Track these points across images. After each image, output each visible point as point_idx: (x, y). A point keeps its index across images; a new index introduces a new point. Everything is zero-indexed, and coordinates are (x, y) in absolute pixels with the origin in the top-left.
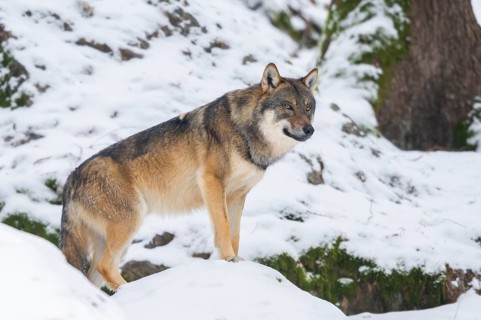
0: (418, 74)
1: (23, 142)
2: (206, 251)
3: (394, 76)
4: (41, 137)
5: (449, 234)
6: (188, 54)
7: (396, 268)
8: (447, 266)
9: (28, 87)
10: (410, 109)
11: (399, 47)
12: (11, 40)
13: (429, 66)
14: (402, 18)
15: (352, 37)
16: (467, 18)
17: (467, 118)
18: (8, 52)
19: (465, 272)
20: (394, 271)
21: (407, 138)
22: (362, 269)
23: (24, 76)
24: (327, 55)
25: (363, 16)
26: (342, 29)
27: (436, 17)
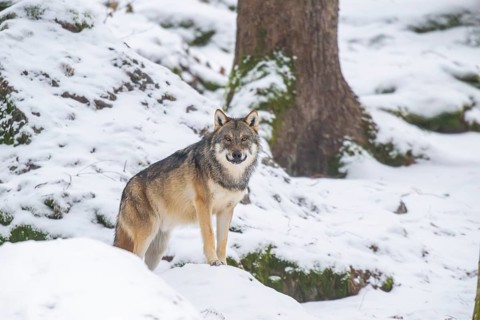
0: (301, 118)
1: (25, 171)
2: (170, 255)
3: (283, 120)
4: (39, 167)
5: (350, 243)
6: (145, 104)
7: (313, 268)
8: (351, 267)
9: (27, 129)
10: (295, 146)
11: (287, 98)
12: (13, 93)
13: (310, 113)
14: (290, 76)
15: (252, 90)
16: (339, 76)
17: (338, 152)
18: (11, 102)
19: (364, 272)
20: (311, 271)
21: (293, 167)
22: (287, 269)
23: (24, 121)
24: (232, 103)
25: (260, 74)
26: (243, 84)
27: (315, 76)
